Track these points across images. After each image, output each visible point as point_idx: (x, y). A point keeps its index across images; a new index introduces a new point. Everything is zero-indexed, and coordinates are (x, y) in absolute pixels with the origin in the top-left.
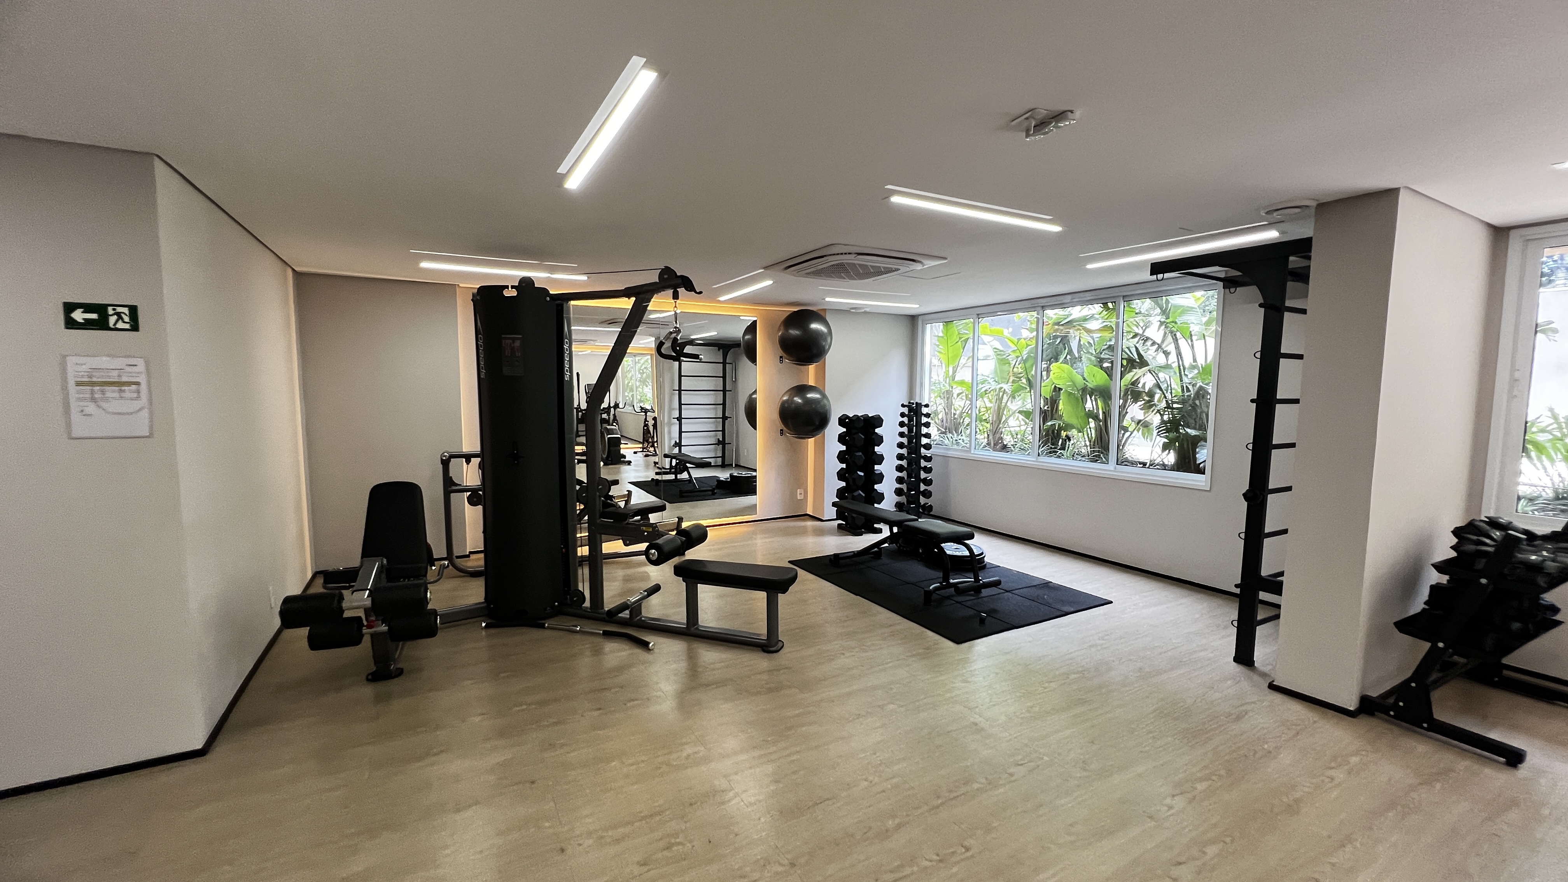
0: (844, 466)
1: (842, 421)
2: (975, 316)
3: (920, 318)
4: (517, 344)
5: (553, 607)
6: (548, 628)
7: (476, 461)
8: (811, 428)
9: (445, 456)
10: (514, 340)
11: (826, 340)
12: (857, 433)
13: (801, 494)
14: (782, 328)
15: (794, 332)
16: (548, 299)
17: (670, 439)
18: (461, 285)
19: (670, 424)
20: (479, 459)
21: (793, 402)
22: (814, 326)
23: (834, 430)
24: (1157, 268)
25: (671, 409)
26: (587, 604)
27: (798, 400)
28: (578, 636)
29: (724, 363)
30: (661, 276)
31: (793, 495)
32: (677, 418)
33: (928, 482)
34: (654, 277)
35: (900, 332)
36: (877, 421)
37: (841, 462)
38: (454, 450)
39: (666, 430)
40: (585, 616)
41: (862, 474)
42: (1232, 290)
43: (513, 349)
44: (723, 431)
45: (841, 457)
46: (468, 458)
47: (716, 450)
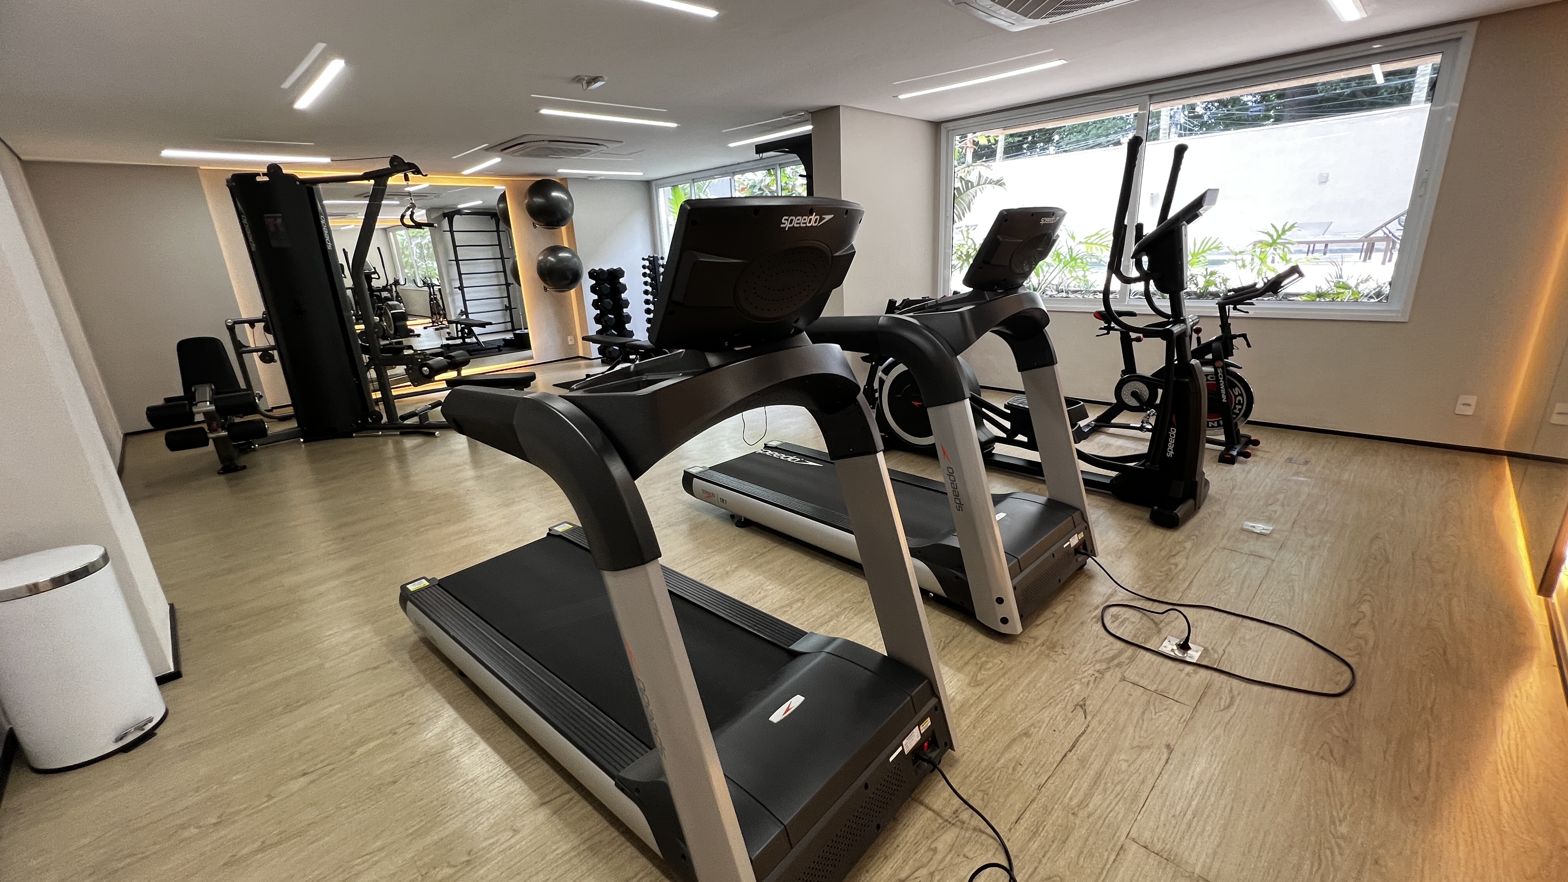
0: (599, 311)
1: (592, 274)
2: (691, 181)
3: (653, 183)
4: (279, 221)
5: (357, 424)
6: (355, 437)
7: (260, 326)
8: (566, 282)
9: (229, 322)
10: (275, 218)
11: (567, 206)
12: (604, 284)
13: (572, 340)
14: (527, 197)
15: (538, 200)
16: (298, 183)
17: (455, 309)
18: (201, 168)
19: (452, 294)
20: (263, 324)
21: (548, 261)
22: (555, 194)
23: (587, 282)
24: (761, 148)
25: (450, 281)
26: (385, 420)
27: (551, 259)
28: (381, 439)
29: (498, 231)
30: (391, 162)
31: (564, 341)
32: (459, 288)
34: (385, 164)
35: (637, 197)
36: (618, 273)
37: (596, 309)
38: (237, 318)
39: (450, 299)
40: (384, 428)
41: (612, 317)
43: (276, 225)
44: (508, 297)
45: (595, 304)
46: (252, 323)
47: (505, 315)
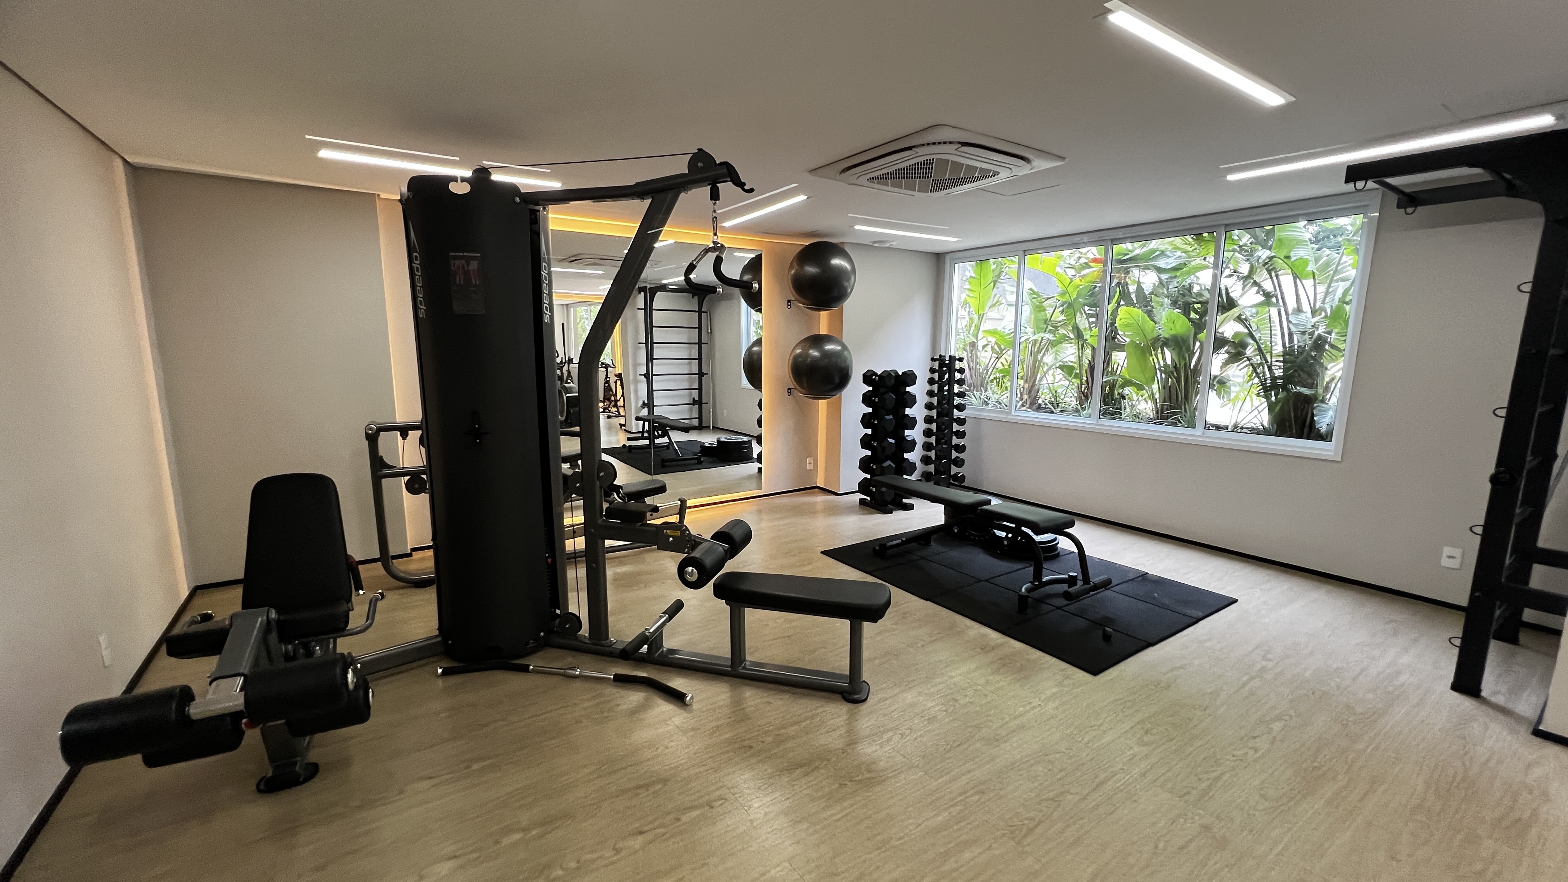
0: (869, 431)
1: (868, 378)
2: (1022, 252)
3: (948, 257)
4: (474, 265)
5: (537, 639)
6: (535, 671)
7: (414, 435)
8: (831, 386)
9: (371, 429)
10: (468, 260)
11: (848, 280)
12: (887, 392)
13: (810, 463)
14: (795, 264)
15: (811, 270)
16: (518, 200)
17: (637, 399)
18: (383, 196)
19: (636, 381)
20: (420, 432)
21: (808, 355)
22: (836, 262)
23: (856, 388)
24: (1355, 173)
25: (636, 365)
26: (585, 631)
27: (815, 353)
28: (577, 684)
29: (700, 312)
30: (691, 164)
31: (801, 464)
32: (644, 375)
33: (961, 449)
34: (681, 167)
35: (922, 273)
36: (909, 378)
37: (866, 426)
38: (384, 420)
39: (632, 388)
40: (580, 648)
41: (893, 441)
42: (1410, 210)
43: (467, 273)
44: (700, 389)
45: (866, 421)
46: (404, 431)
47: (691, 410)
